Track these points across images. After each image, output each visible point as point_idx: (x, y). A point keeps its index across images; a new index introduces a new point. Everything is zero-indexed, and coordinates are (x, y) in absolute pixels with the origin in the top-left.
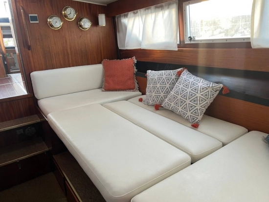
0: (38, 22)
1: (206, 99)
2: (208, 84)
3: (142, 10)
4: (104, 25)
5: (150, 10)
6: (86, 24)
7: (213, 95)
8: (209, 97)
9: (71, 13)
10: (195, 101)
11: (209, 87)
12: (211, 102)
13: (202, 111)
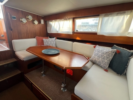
0: (16, 19)
1: (109, 57)
2: (109, 50)
3: (59, 20)
4: (43, 24)
5: (62, 20)
6: (36, 22)
7: (112, 54)
8: (110, 56)
9: (30, 18)
10: (104, 58)
11: (109, 51)
12: (112, 58)
13: (108, 63)
